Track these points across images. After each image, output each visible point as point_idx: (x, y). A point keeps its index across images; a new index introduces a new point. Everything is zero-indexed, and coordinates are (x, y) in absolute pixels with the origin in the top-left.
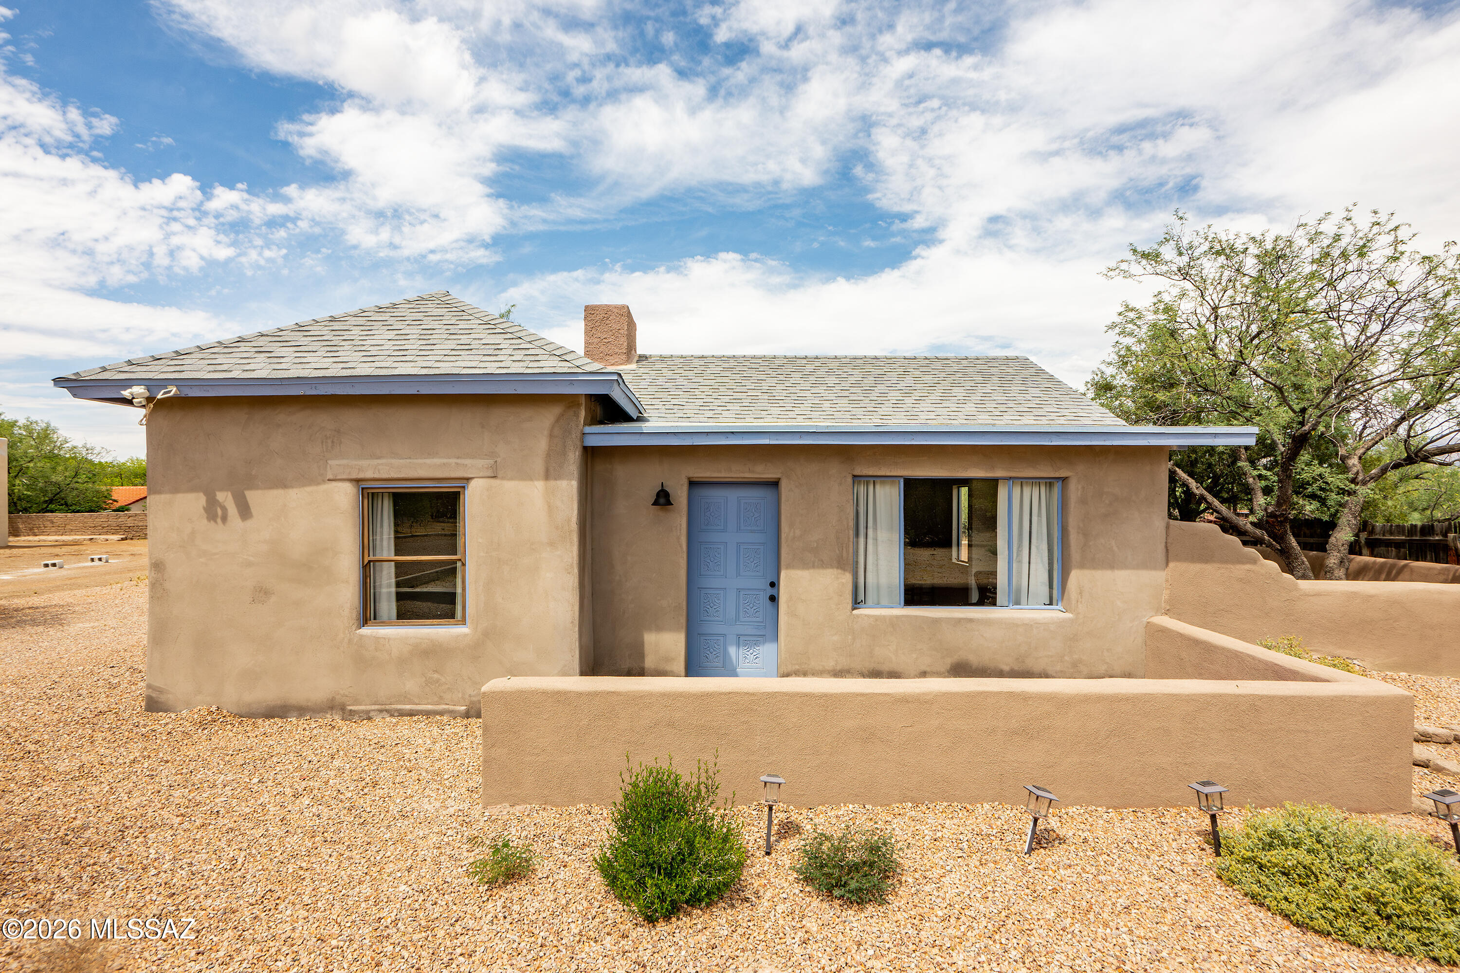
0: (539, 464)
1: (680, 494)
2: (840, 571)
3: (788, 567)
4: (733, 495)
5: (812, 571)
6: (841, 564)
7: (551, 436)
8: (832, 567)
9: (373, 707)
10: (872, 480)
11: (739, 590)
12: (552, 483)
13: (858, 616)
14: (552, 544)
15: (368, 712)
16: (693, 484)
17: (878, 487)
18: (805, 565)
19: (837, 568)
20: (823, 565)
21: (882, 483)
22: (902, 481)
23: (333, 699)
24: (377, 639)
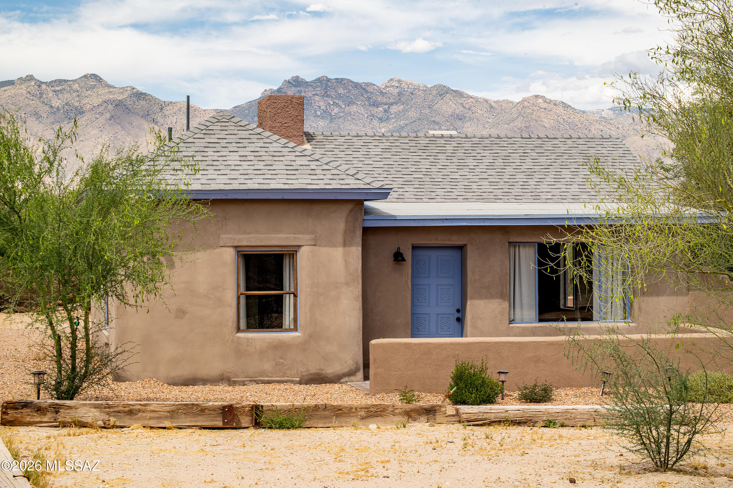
0: (340, 238)
1: (408, 254)
2: (502, 300)
3: (472, 298)
4: (434, 254)
5: (485, 300)
6: (502, 296)
7: (347, 221)
8: (497, 298)
9: (246, 379)
10: (518, 244)
11: (438, 315)
12: (347, 249)
13: (513, 327)
14: (347, 284)
15: (244, 381)
16: (415, 248)
17: (521, 248)
18: (481, 297)
19: (500, 298)
20: (491, 297)
21: (524, 246)
22: (536, 245)
23: (222, 375)
24: (248, 339)
